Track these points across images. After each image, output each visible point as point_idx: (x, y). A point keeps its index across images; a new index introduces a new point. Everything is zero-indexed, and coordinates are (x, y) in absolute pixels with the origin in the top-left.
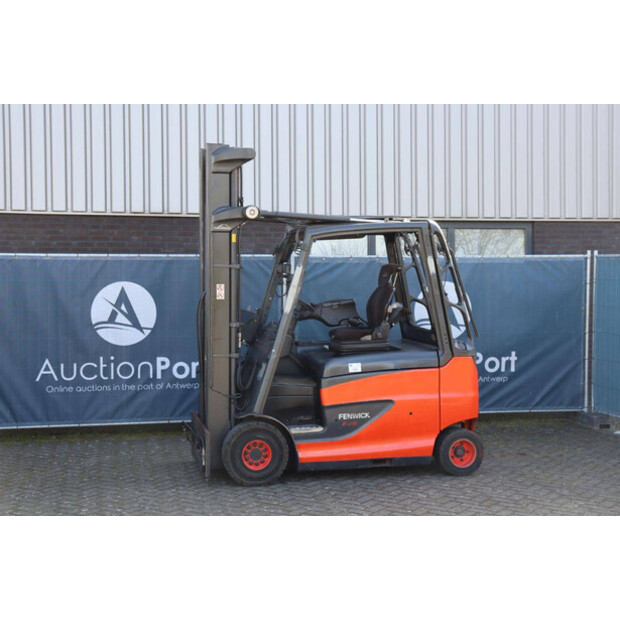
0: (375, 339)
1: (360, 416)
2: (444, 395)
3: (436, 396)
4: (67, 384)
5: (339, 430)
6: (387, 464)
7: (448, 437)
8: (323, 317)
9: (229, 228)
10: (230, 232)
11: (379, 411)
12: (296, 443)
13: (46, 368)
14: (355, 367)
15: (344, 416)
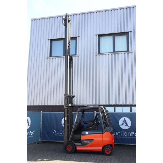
0: (92, 128)
1: (88, 142)
2: (104, 139)
3: (102, 139)
4: (58, 134)
5: (84, 145)
6: (94, 152)
7: (105, 148)
8: (88, 123)
9: (67, 108)
10: (67, 109)
11: (91, 141)
12: (76, 146)
13: (55, 131)
14: (87, 133)
15: (85, 142)
